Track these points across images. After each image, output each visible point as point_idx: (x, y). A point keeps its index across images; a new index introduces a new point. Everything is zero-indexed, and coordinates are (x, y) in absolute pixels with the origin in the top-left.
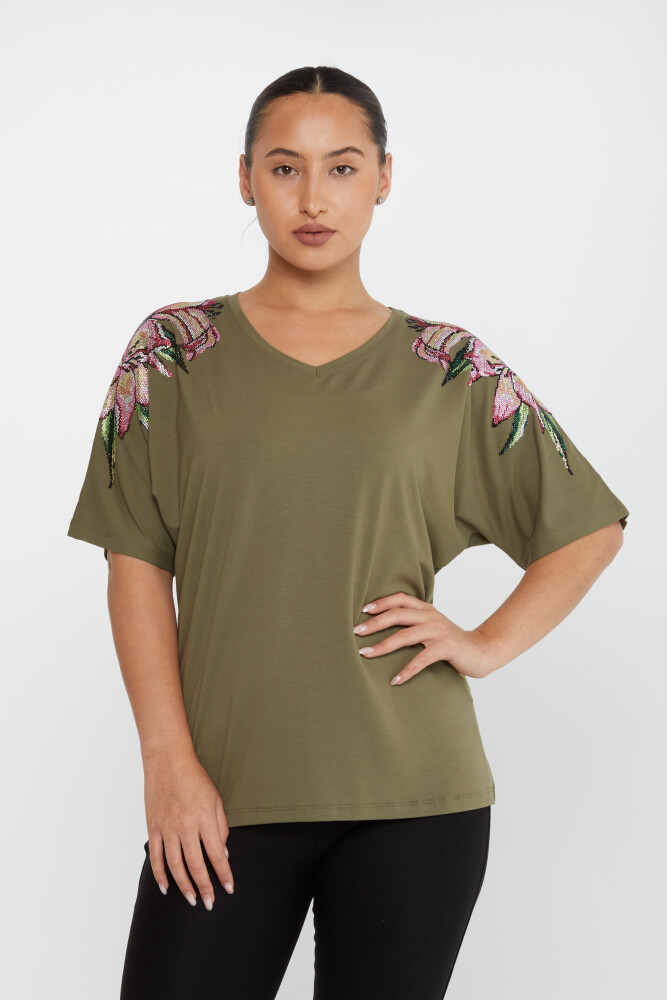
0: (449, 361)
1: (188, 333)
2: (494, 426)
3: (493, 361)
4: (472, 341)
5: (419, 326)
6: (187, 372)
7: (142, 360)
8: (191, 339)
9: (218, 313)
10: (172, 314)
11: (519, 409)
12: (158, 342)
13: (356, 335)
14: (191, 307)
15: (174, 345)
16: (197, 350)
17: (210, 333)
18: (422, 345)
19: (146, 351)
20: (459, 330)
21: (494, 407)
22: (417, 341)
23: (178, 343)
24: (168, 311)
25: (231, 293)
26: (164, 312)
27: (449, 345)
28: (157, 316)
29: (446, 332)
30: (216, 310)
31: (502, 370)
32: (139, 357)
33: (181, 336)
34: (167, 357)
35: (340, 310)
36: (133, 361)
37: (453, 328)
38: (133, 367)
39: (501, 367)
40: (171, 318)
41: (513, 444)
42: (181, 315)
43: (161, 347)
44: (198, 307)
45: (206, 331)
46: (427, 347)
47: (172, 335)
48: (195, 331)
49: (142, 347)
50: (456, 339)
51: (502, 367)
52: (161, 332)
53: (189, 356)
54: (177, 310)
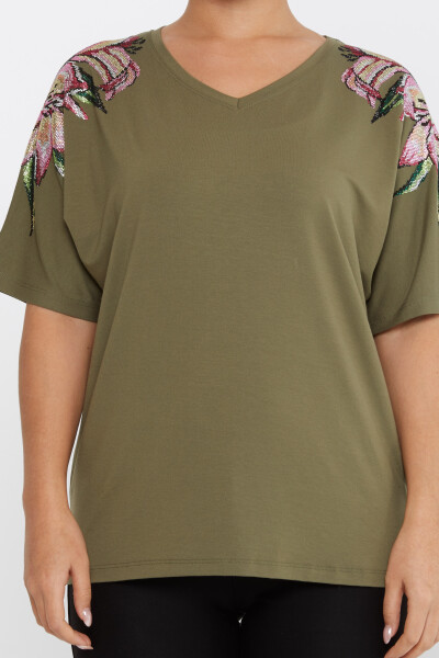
0: (379, 98)
1: (108, 73)
2: (399, 167)
3: (418, 105)
4: (405, 77)
5: (354, 54)
6: (106, 112)
7: (58, 105)
8: (110, 77)
9: (139, 48)
10: (91, 56)
11: (422, 161)
12: (76, 84)
13: (281, 62)
14: (112, 46)
15: (92, 87)
16: (117, 88)
17: (130, 70)
18: (353, 76)
19: (62, 95)
20: (394, 64)
21: (405, 149)
22: (347, 71)
23: (96, 84)
24: (88, 53)
25: (156, 28)
26: (83, 54)
27: (381, 80)
28: (75, 59)
29: (380, 65)
30: (138, 46)
31: (422, 116)
32: (56, 102)
33: (99, 76)
34: (84, 100)
35: (265, 37)
36: (51, 106)
37: (388, 62)
38: (51, 111)
39: (422, 113)
40: (89, 59)
41: (406, 192)
42: (101, 55)
43: (77, 91)
44: (119, 45)
45: (126, 69)
46: (357, 78)
47: (89, 79)
48: (114, 69)
49: (59, 91)
50: (389, 74)
51: (424, 112)
52: (79, 75)
53: (108, 96)
54: (97, 51)
